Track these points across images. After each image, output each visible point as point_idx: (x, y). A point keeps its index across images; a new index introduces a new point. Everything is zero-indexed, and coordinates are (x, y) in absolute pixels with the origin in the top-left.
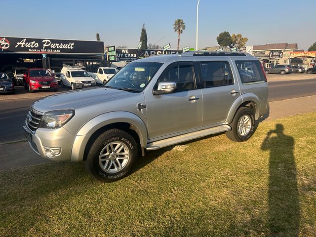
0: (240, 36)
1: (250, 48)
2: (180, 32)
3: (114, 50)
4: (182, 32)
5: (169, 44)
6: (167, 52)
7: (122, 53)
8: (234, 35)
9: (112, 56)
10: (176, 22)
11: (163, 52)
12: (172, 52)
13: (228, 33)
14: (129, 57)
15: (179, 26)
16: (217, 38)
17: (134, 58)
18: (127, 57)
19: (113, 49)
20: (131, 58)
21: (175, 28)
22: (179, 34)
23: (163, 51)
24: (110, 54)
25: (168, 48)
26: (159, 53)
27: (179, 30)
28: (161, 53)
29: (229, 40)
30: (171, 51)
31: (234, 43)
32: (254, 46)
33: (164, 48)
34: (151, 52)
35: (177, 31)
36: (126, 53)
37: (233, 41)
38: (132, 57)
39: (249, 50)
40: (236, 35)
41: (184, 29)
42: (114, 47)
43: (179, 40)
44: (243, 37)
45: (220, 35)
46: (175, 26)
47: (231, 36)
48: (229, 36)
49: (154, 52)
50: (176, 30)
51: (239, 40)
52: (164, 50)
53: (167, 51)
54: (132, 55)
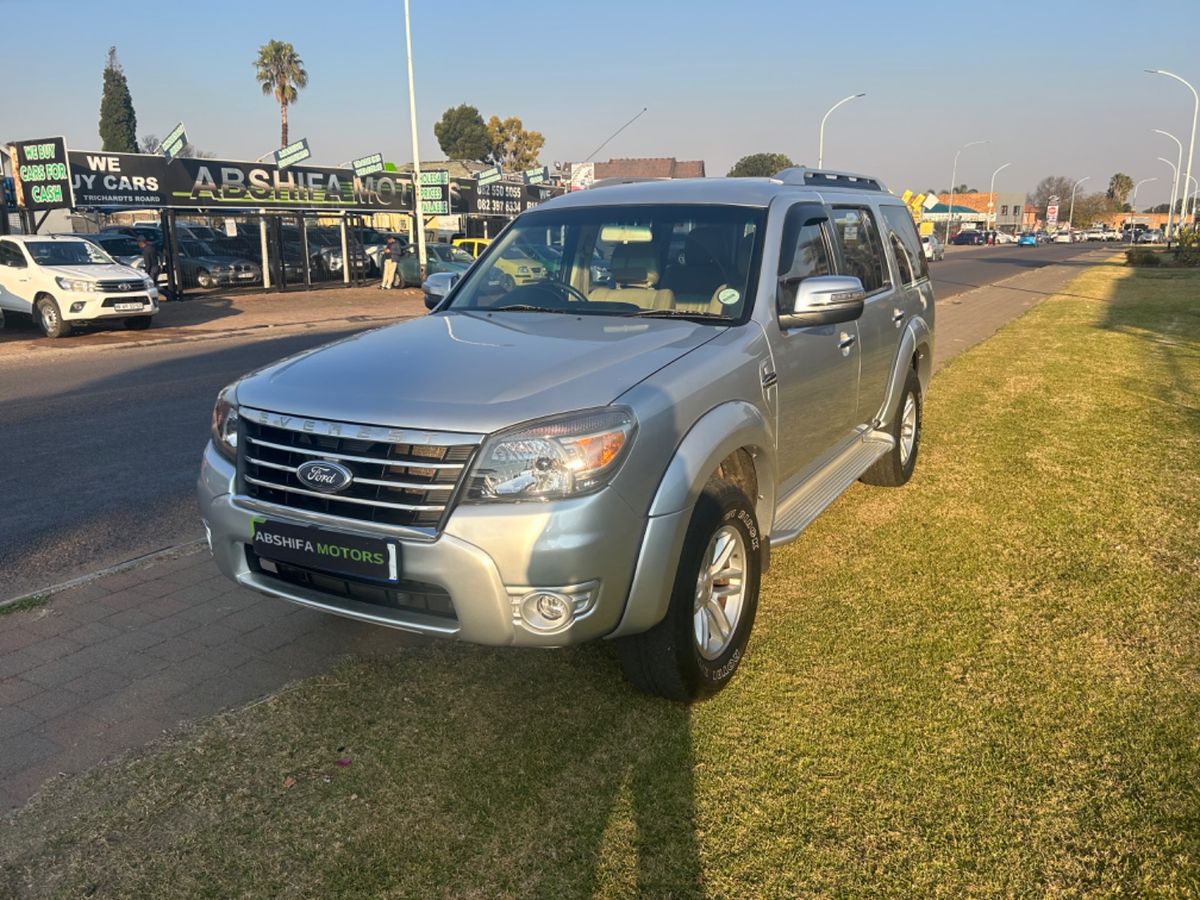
0: (514, 124)
1: (585, 171)
2: (288, 97)
3: (59, 157)
4: (294, 97)
5: (304, 142)
6: (290, 175)
7: (89, 172)
8: (495, 121)
9: (46, 183)
10: (264, 54)
11: (276, 174)
12: (311, 176)
13: (475, 112)
14: (125, 192)
15: (281, 73)
16: (438, 127)
17: (148, 193)
18: (117, 192)
19: (48, 151)
20: (133, 193)
21: (261, 77)
22: (285, 103)
23: (275, 167)
24: (36, 174)
25: (297, 157)
26: (259, 177)
27: (283, 88)
28: (266, 176)
29: (480, 138)
30: (306, 171)
31: (499, 152)
32: (597, 165)
33: (278, 158)
34: (225, 171)
35: (275, 88)
36: (107, 172)
37: (496, 142)
38: (140, 192)
39: (581, 177)
40: (502, 121)
41: (302, 83)
42: (58, 142)
43: (285, 128)
44: (527, 128)
45: (447, 117)
46: (261, 70)
47: (487, 122)
48: (479, 122)
49: (237, 171)
50: (267, 87)
51: (514, 139)
52: (282, 164)
53: (291, 168)
54: (138, 182)
